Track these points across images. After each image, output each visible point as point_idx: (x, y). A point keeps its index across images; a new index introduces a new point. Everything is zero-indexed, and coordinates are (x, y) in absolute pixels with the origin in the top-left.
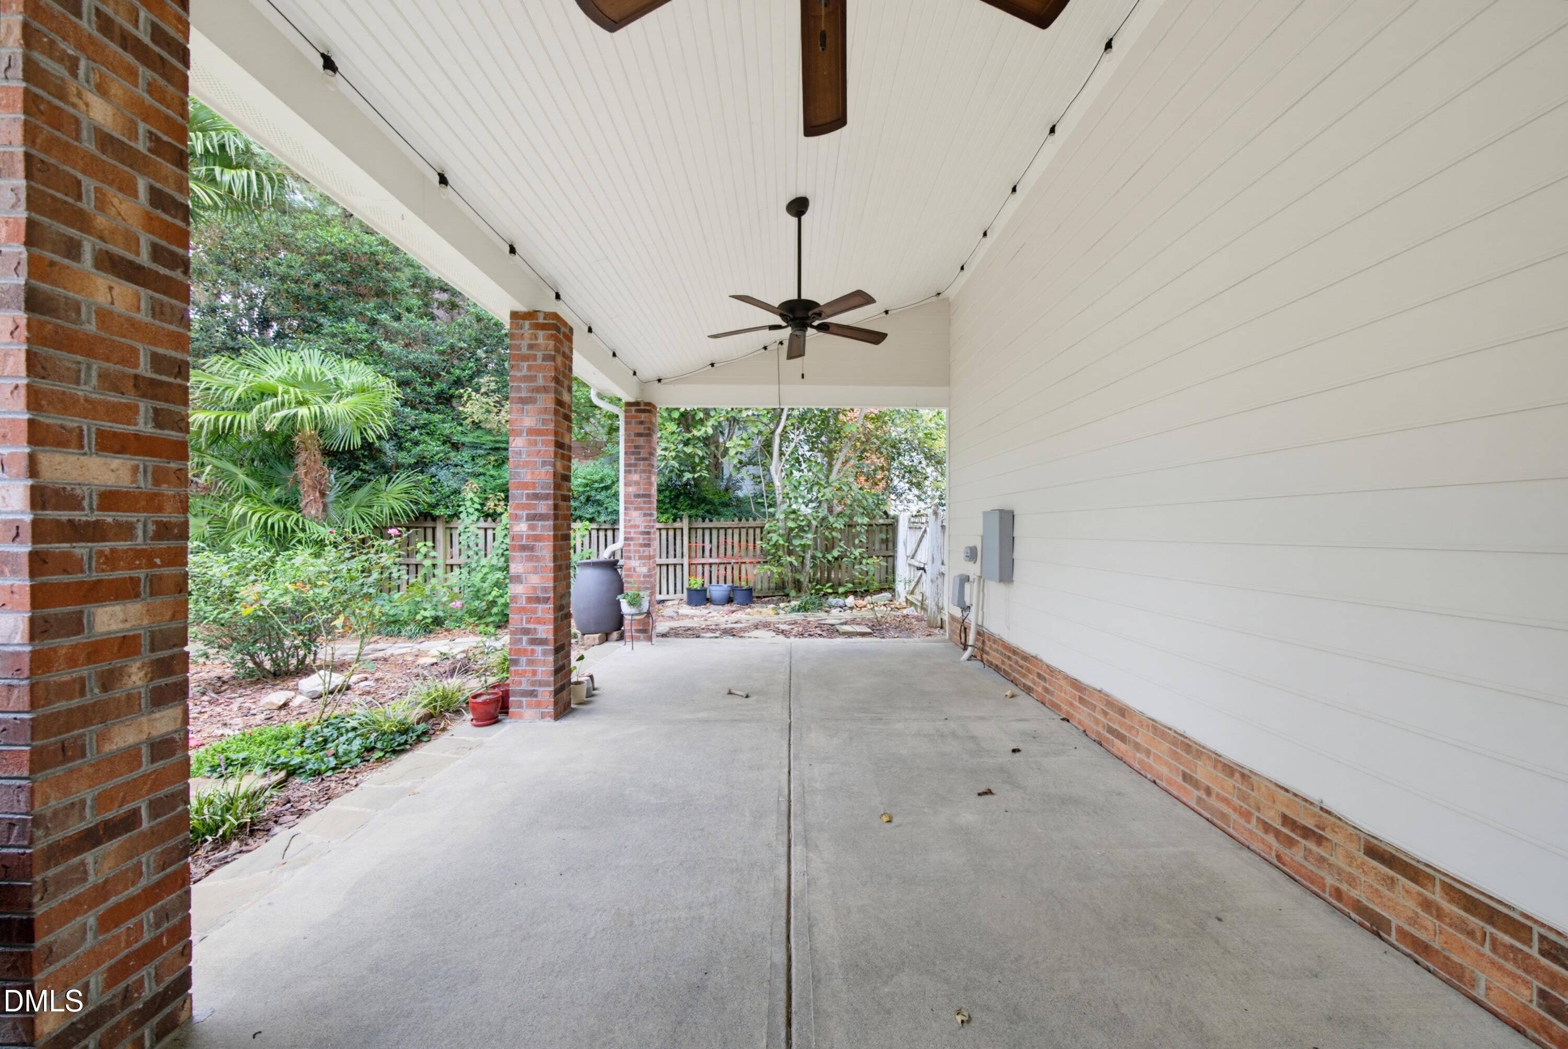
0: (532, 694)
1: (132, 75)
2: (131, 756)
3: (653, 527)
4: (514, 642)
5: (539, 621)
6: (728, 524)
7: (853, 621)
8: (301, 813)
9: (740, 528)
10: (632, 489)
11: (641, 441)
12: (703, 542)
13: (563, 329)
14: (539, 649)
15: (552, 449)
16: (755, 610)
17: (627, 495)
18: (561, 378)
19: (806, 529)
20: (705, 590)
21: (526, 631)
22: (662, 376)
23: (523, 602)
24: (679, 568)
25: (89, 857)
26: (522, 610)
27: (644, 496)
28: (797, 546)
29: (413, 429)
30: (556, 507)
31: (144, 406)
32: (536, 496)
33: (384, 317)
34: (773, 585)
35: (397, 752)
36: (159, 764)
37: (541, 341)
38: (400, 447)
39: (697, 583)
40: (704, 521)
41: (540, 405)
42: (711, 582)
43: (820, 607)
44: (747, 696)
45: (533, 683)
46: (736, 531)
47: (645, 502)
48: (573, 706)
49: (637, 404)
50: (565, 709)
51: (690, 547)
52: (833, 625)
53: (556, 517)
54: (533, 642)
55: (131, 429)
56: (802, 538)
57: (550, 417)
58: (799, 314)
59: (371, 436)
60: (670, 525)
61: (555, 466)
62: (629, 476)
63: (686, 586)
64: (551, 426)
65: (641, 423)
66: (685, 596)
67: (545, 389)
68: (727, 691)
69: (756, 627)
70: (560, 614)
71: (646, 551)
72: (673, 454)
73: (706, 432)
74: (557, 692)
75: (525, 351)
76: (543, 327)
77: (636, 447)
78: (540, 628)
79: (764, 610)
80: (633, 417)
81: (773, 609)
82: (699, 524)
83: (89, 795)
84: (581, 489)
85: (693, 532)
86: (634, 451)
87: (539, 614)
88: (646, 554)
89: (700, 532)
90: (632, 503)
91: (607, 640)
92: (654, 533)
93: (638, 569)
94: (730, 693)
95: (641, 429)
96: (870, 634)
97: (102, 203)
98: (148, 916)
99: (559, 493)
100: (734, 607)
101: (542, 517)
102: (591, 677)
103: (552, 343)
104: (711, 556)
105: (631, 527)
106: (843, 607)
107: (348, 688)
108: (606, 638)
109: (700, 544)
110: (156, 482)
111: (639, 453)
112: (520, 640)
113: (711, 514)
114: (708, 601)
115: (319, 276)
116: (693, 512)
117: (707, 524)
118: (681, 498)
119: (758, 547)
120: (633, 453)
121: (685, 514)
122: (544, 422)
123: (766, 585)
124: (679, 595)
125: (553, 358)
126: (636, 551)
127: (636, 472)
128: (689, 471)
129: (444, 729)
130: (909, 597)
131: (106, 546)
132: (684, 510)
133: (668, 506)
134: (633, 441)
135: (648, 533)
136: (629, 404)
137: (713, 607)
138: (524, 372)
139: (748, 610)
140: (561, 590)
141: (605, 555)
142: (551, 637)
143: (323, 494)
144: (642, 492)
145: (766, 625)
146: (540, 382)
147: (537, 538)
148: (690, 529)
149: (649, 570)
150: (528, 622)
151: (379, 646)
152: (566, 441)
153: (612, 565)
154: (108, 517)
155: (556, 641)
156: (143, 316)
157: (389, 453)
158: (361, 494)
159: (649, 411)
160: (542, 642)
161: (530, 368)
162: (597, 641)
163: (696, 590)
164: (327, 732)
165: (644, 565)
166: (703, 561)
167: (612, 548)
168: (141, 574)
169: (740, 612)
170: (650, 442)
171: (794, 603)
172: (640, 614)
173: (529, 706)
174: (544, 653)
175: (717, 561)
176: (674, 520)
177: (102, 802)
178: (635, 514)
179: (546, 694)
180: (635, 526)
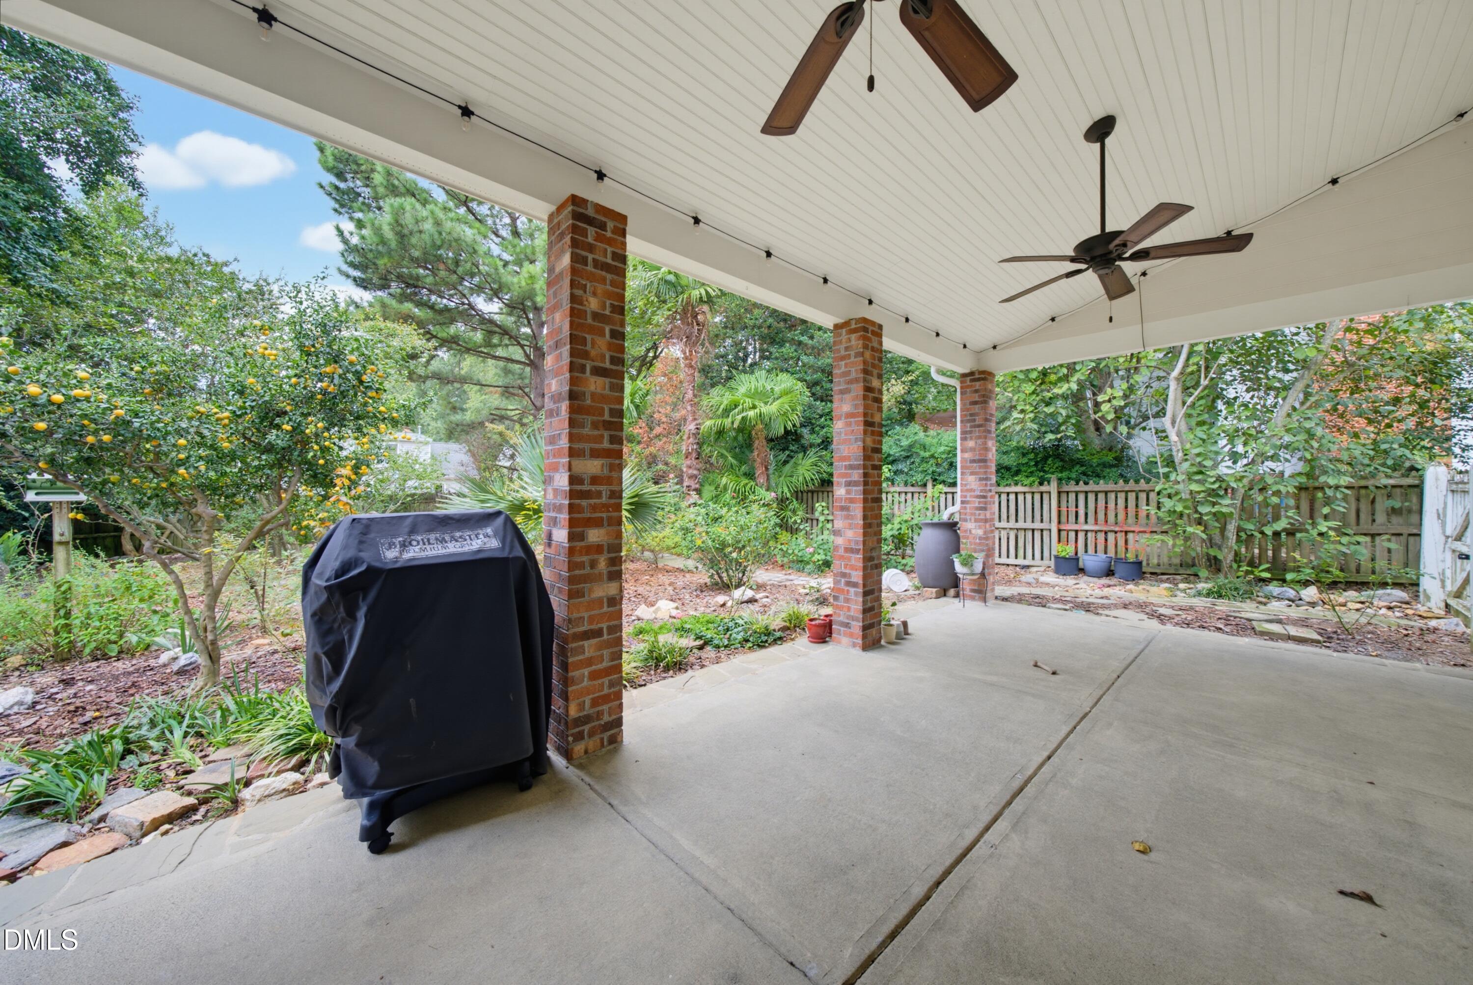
0: (847, 625)
1: (603, 280)
2: (600, 601)
3: (990, 491)
4: (836, 582)
5: (853, 568)
6: (1111, 486)
7: (1304, 623)
8: (702, 666)
9: (1127, 492)
10: (967, 455)
11: (977, 408)
12: (1077, 507)
13: (871, 328)
14: (852, 590)
15: (862, 428)
16: (1141, 587)
17: (963, 460)
18: (870, 368)
19: (1222, 493)
20: (1078, 559)
21: (844, 575)
22: (996, 342)
23: (841, 552)
24: (1045, 533)
25: (586, 643)
26: (842, 558)
27: (980, 461)
28: (1206, 514)
29: (821, 416)
30: (865, 475)
31: (606, 434)
32: (851, 467)
33: (804, 339)
34: (1177, 561)
35: (761, 646)
36: (611, 609)
37: (853, 342)
38: (812, 431)
39: (1068, 550)
40: (1077, 484)
41: (853, 394)
42: (1086, 551)
43: (1248, 595)
44: (1054, 673)
45: (848, 617)
46: (1121, 496)
47: (980, 467)
48: (883, 642)
49: (972, 374)
50: (874, 644)
51: (1059, 512)
52: (1249, 620)
53: (866, 483)
54: (848, 584)
55: (602, 446)
56: (1214, 504)
57: (860, 402)
58: (1099, 252)
59: (789, 426)
60: (1036, 488)
61: (864, 442)
62: (965, 443)
63: (1054, 553)
64: (861, 410)
65: (976, 391)
66: (1052, 563)
67: (856, 380)
68: (1032, 663)
69: (1125, 606)
70: (869, 564)
71: (982, 515)
72: (1032, 415)
73: (1069, 389)
74: (865, 628)
75: (843, 353)
76: (854, 331)
77: (971, 415)
78: (854, 573)
79: (1154, 589)
80: (968, 387)
81: (1169, 589)
82: (1072, 487)
83: (586, 615)
84: (944, 456)
85: (1064, 496)
86: (969, 418)
87: (853, 562)
88: (982, 517)
89: (1072, 496)
90: (967, 468)
91: (945, 595)
92: (992, 497)
93: (973, 531)
94: (1036, 665)
95: (976, 397)
96: (1318, 642)
97: (593, 343)
98: (606, 681)
99: (869, 463)
100: (1113, 581)
101: (855, 484)
102: (905, 624)
103: (861, 342)
104: (1086, 522)
105: (968, 490)
106: (1296, 601)
107: (756, 601)
108: (944, 593)
109: (1072, 509)
110: (611, 471)
111: (974, 420)
112: (840, 581)
113: (1088, 476)
114: (1082, 571)
115: (770, 320)
116: (1064, 475)
117: (1082, 487)
118: (1050, 461)
119: (1143, 514)
120: (969, 421)
121: (1053, 478)
122: (856, 406)
123: (1165, 559)
124: (1046, 562)
125: (862, 354)
126: (972, 514)
127: (971, 439)
128: (1052, 432)
129: (792, 640)
130: (1452, 602)
131: (592, 501)
132: (1053, 473)
133: (1034, 469)
134: (968, 410)
135: (985, 497)
136: (964, 375)
137: (1086, 578)
138: (843, 369)
139: (1131, 586)
140: (870, 544)
141: (945, 517)
142: (861, 582)
143: (767, 469)
144: (977, 458)
145: (1141, 607)
146: (853, 375)
147: (852, 501)
148: (1059, 493)
149: (985, 533)
150: (846, 566)
151: (790, 577)
152: (877, 419)
153: (951, 526)
154: (593, 488)
155: (864, 586)
156: (607, 392)
157: (806, 436)
158: (788, 467)
159: (984, 379)
160: (855, 585)
161: (846, 365)
162: (934, 595)
163: (1064, 558)
164: (731, 624)
165: (980, 527)
166: (1076, 527)
167: (951, 509)
168: (604, 515)
169: (1118, 588)
170: (985, 409)
171: (1202, 586)
172: (973, 574)
173: (845, 634)
174: (856, 594)
175: (1097, 528)
176: (1041, 484)
177: (591, 619)
178: (971, 479)
179: (857, 626)
180: (971, 490)
